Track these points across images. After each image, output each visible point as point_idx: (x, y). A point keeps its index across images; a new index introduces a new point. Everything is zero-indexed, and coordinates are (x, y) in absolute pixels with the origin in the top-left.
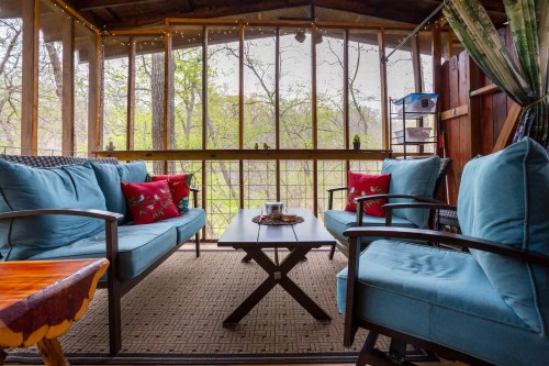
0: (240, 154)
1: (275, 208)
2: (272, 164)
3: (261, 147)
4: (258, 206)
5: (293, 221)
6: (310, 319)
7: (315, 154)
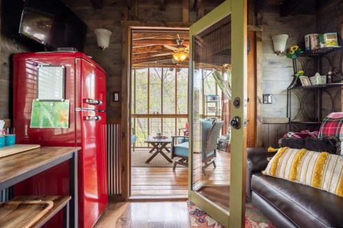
0: (148, 116)
1: (160, 134)
2: (160, 119)
3: (156, 113)
4: (154, 134)
5: (165, 138)
6: (168, 162)
7: (176, 116)
